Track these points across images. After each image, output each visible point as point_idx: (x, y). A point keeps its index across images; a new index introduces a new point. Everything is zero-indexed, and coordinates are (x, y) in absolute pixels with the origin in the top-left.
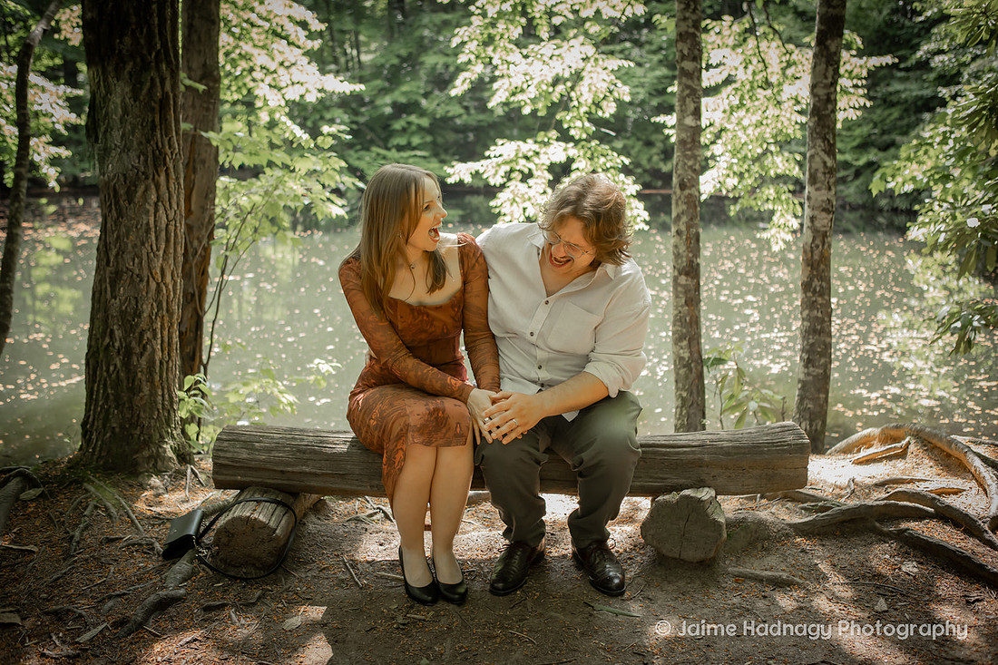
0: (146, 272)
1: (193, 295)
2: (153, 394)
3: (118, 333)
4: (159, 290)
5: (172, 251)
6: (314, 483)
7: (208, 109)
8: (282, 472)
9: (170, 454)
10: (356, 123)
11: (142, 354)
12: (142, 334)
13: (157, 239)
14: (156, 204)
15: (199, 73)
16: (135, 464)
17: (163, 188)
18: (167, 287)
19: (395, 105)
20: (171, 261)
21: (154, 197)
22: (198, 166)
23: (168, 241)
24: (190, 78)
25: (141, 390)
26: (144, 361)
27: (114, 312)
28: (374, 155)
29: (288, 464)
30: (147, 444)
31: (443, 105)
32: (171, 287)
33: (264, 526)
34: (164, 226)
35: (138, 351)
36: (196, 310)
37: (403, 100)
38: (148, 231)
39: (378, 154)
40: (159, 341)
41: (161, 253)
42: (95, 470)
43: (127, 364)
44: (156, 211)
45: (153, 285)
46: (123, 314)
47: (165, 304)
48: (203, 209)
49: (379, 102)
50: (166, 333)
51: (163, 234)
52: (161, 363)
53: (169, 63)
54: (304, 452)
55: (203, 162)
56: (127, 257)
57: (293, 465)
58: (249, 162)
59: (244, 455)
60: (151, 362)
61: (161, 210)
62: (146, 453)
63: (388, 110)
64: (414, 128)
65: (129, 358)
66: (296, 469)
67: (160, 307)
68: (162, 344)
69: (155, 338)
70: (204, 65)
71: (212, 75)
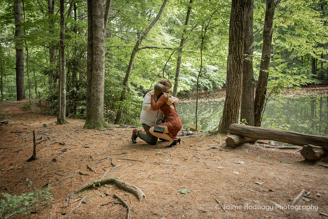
0: (232, 97)
1: (259, 106)
2: (232, 120)
5: (238, 93)
7: (266, 65)
8: (240, 132)
12: (230, 108)
13: (235, 91)
14: (235, 84)
16: (227, 132)
17: (237, 81)
20: (238, 95)
21: (235, 83)
22: (263, 77)
23: (237, 91)
25: (229, 119)
26: (230, 114)
27: (226, 104)
32: (237, 100)
33: (233, 139)
34: (236, 88)
35: (230, 111)
38: (233, 89)
40: (234, 110)
41: (235, 94)
42: (220, 132)
43: (227, 114)
44: (235, 85)
45: (234, 99)
46: (228, 104)
47: (236, 103)
48: (264, 87)
50: (236, 109)
52: (234, 115)
54: (244, 129)
55: (264, 76)
56: (229, 94)
60: (232, 114)
61: (236, 85)
66: (242, 132)
67: (235, 104)
68: (235, 111)
69: (233, 109)
70: (266, 55)
71: (267, 57)
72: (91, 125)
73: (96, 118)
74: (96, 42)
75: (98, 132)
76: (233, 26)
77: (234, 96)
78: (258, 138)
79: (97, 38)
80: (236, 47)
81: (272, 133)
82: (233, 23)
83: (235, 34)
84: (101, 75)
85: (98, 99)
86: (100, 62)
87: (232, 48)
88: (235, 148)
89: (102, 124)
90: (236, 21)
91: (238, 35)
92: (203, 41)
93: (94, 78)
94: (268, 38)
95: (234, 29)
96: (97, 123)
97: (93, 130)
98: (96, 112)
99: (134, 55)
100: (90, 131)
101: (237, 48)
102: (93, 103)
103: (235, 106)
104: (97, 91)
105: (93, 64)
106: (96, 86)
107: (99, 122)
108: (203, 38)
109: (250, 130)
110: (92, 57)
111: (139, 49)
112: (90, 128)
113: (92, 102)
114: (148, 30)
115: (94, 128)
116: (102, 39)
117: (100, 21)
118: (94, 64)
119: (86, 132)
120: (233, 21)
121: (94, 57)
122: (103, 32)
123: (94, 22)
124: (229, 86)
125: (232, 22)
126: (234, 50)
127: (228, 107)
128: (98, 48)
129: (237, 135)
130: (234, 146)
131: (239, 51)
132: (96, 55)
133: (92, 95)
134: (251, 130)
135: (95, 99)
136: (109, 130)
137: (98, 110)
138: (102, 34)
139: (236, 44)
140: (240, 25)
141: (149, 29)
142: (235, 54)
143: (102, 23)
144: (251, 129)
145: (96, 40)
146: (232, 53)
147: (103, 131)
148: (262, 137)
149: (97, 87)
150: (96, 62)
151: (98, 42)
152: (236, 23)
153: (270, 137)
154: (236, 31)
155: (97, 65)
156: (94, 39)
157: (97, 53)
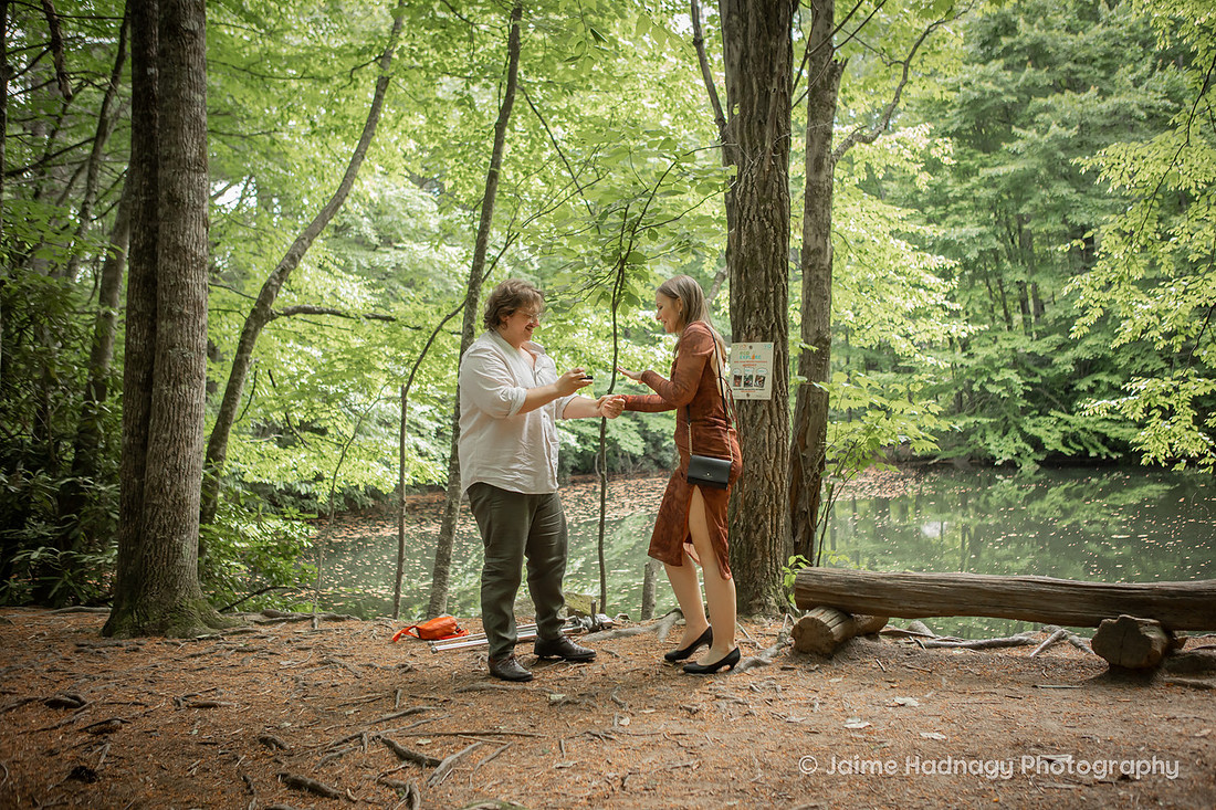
0: (762, 473)
1: (806, 513)
2: (764, 561)
3: (742, 516)
4: (770, 486)
5: (780, 460)
6: (861, 604)
7: (820, 366)
8: (839, 595)
9: (773, 604)
10: (1031, 384)
11: (757, 531)
12: (758, 516)
13: (770, 451)
14: (770, 427)
15: (814, 337)
17: (775, 416)
18: (776, 484)
19: (1077, 362)
20: (780, 467)
21: (769, 422)
22: (812, 410)
23: (777, 452)
24: (806, 342)
25: (756, 557)
26: (758, 537)
27: (739, 501)
28: (1053, 420)
29: (842, 590)
30: (758, 595)
31: (1138, 360)
33: (823, 624)
34: (774, 442)
35: (755, 528)
36: (807, 525)
37: (1087, 355)
38: (765, 444)
39: (1060, 420)
40: (769, 523)
41: (772, 461)
43: (747, 538)
44: (770, 432)
45: (767, 483)
46: (746, 503)
47: (774, 497)
48: (817, 445)
49: (1057, 359)
50: (775, 518)
51: (774, 448)
52: (771, 539)
53: (780, 331)
54: (854, 582)
55: (816, 406)
57: (847, 591)
58: (855, 405)
59: (815, 583)
60: (764, 538)
62: (757, 601)
63: (1070, 368)
64: (1103, 387)
65: (749, 534)
66: (848, 593)
67: (771, 498)
68: (772, 525)
69: (767, 520)
70: (818, 332)
71: (823, 338)
72: (147, 618)
73: (171, 588)
74: (174, 266)
75: (191, 649)
76: (751, 217)
77: (769, 470)
78: (916, 611)
79: (178, 251)
80: (767, 293)
81: (968, 587)
82: (754, 208)
83: (762, 245)
84: (195, 402)
85: (180, 505)
86: (191, 349)
87: (755, 297)
88: (830, 658)
89: (196, 612)
90: (761, 201)
91: (773, 249)
92: (621, 270)
93: (166, 415)
94: (821, 274)
95: (756, 227)
96: (178, 610)
97: (158, 640)
98: (171, 561)
99: (253, 338)
100: (148, 644)
101: (771, 295)
102: (157, 524)
103: (773, 506)
104: (176, 469)
105: (158, 358)
106: (171, 450)
107: (184, 604)
108: (623, 262)
109: (879, 584)
110: (153, 329)
111: (273, 317)
112: (144, 633)
113: (153, 519)
114: (305, 242)
115: (161, 630)
116: (200, 253)
117: (193, 180)
118: (164, 356)
119: (136, 650)
120: (751, 203)
121: (164, 326)
122: (204, 225)
123: (170, 183)
124: (746, 434)
125: (747, 203)
126: (760, 302)
127: (749, 511)
128: (182, 289)
129: (828, 607)
130: (828, 650)
131: (776, 306)
132: (173, 320)
133: (152, 487)
134: (885, 585)
135: (167, 503)
136: (235, 633)
137: (177, 551)
138: (200, 235)
139: (767, 281)
140: (777, 215)
141: (310, 242)
142: (763, 318)
143: (202, 193)
144: (884, 581)
145: (175, 259)
146: (754, 313)
147: (207, 639)
148: (931, 606)
149: (175, 455)
150: (173, 347)
151: (186, 264)
152: (765, 209)
153: (961, 603)
154: (765, 237)
155: (179, 361)
156: (167, 255)
157: (181, 313)
